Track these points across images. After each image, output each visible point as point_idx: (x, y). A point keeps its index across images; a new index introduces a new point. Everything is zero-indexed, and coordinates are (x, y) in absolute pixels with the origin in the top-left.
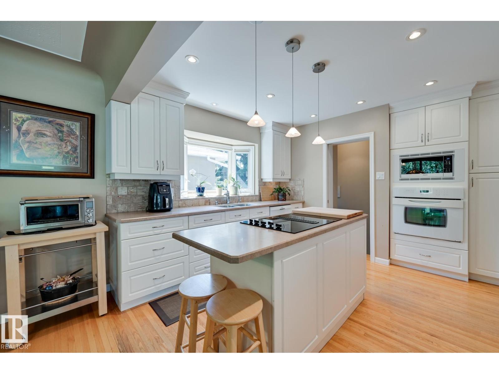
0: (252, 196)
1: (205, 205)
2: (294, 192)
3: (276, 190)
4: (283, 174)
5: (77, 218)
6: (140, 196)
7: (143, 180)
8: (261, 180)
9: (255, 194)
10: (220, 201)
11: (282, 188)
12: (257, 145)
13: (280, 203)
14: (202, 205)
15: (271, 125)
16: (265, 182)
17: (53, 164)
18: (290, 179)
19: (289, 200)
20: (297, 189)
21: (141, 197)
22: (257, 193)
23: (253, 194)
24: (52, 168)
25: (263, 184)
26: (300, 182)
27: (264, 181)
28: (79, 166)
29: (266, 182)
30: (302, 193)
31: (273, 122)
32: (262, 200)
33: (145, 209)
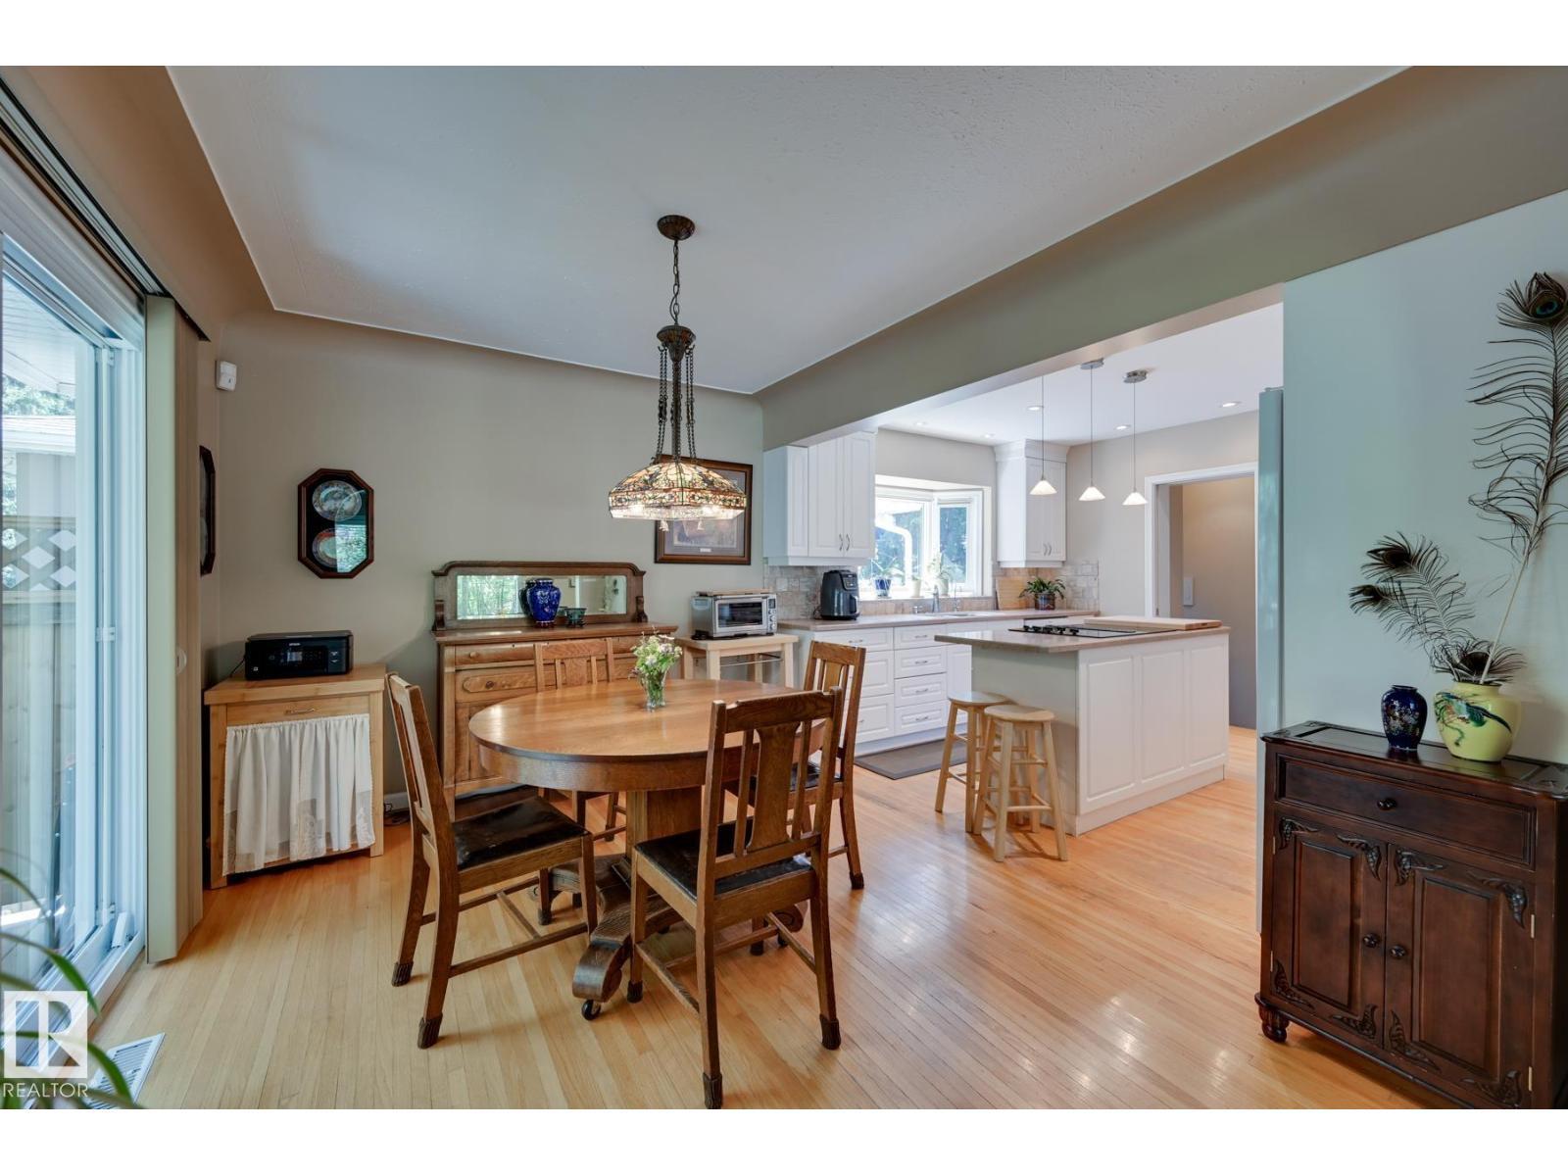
0: (979, 598)
1: (896, 613)
2: (1073, 590)
3: (1032, 587)
4: (1048, 550)
5: (759, 621)
6: (804, 593)
7: (807, 567)
8: (997, 564)
9: (982, 593)
10: (920, 605)
11: (1046, 582)
12: (988, 490)
13: (1040, 613)
14: (892, 614)
15: (1023, 445)
16: (1006, 569)
17: (711, 545)
18: (1063, 562)
19: (1061, 608)
20: (1081, 583)
21: (804, 596)
22: (989, 592)
23: (980, 595)
24: (709, 550)
25: (1001, 572)
26: (1088, 569)
27: (1003, 566)
28: (735, 546)
29: (1009, 569)
30: (1095, 593)
31: (1028, 441)
32: (1000, 606)
33: (809, 617)
